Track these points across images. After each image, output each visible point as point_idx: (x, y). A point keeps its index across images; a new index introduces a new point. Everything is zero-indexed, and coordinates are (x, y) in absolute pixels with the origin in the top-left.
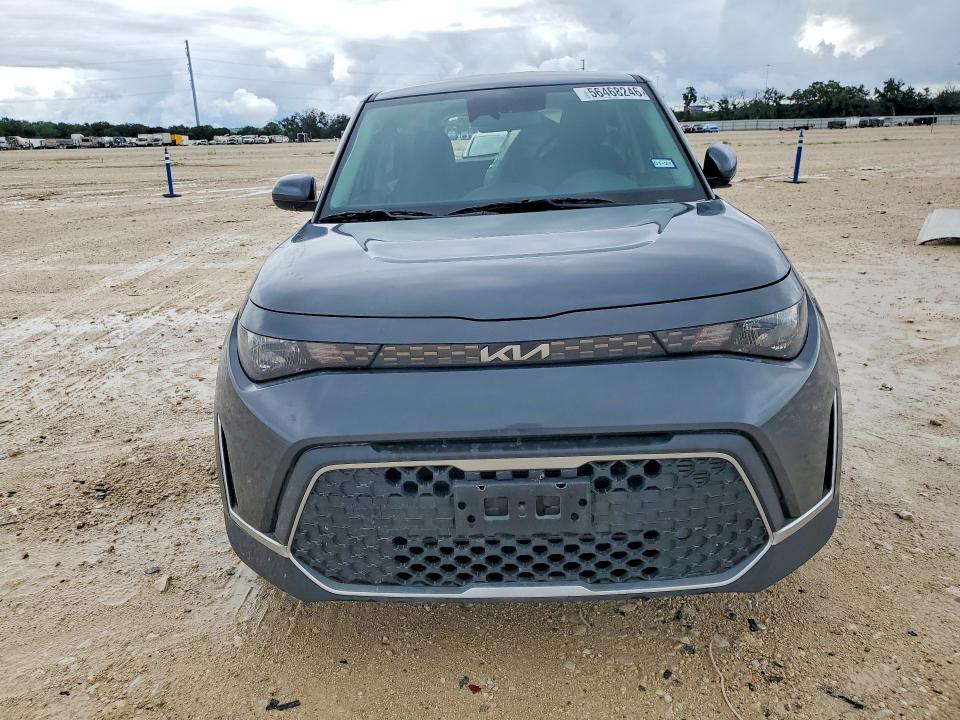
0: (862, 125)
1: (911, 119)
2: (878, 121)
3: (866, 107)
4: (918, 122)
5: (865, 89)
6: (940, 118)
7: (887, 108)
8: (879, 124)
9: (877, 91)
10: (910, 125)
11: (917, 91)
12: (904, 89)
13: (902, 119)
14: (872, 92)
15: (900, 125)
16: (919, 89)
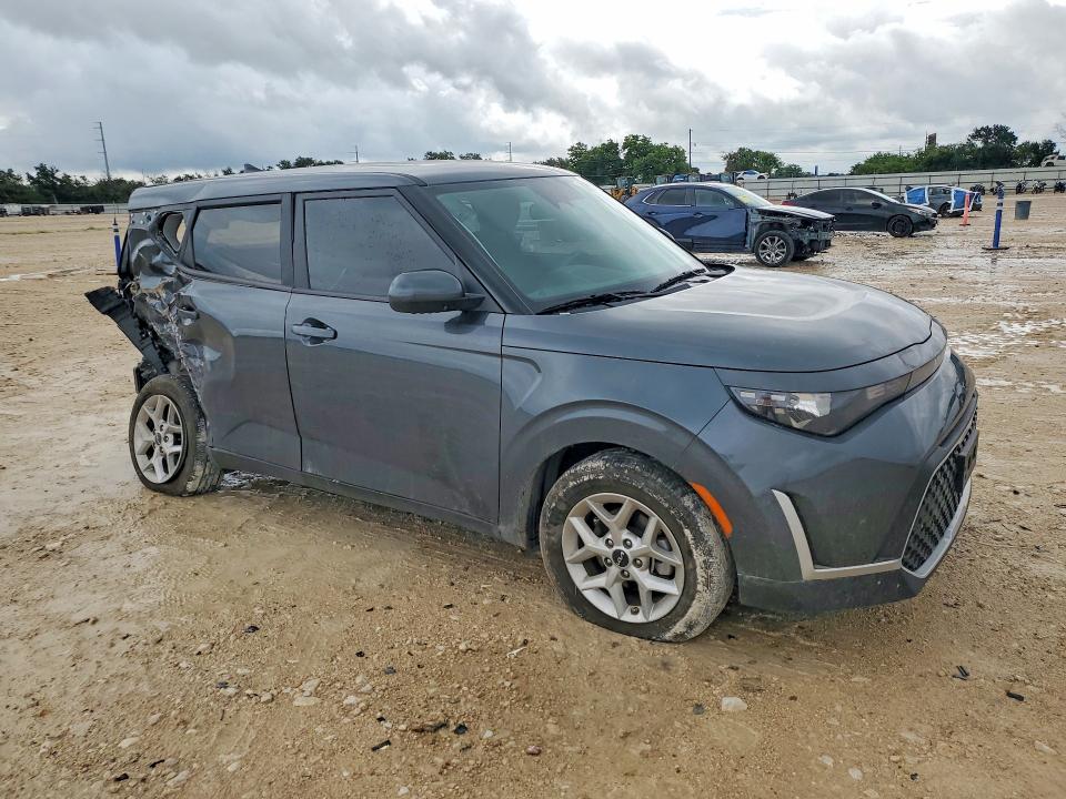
0: (26, 213)
1: (77, 207)
2: (43, 209)
3: (22, 193)
4: (86, 211)
5: (15, 173)
6: (106, 206)
7: (47, 195)
8: (44, 212)
9: (30, 177)
10: (79, 213)
11: (73, 178)
12: (59, 175)
13: (67, 207)
14: (25, 177)
15: (67, 213)
16: (75, 176)
